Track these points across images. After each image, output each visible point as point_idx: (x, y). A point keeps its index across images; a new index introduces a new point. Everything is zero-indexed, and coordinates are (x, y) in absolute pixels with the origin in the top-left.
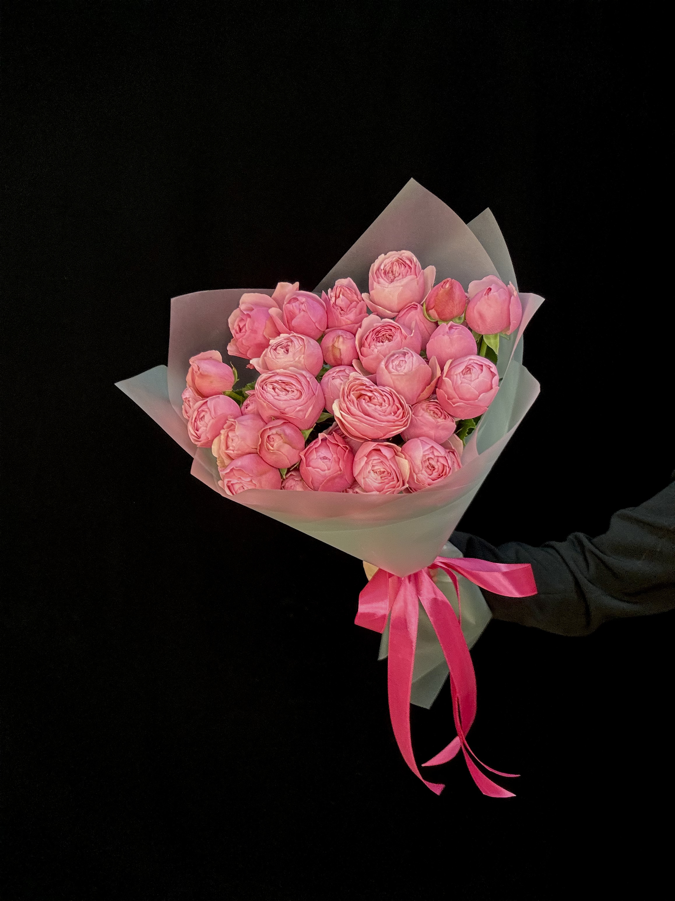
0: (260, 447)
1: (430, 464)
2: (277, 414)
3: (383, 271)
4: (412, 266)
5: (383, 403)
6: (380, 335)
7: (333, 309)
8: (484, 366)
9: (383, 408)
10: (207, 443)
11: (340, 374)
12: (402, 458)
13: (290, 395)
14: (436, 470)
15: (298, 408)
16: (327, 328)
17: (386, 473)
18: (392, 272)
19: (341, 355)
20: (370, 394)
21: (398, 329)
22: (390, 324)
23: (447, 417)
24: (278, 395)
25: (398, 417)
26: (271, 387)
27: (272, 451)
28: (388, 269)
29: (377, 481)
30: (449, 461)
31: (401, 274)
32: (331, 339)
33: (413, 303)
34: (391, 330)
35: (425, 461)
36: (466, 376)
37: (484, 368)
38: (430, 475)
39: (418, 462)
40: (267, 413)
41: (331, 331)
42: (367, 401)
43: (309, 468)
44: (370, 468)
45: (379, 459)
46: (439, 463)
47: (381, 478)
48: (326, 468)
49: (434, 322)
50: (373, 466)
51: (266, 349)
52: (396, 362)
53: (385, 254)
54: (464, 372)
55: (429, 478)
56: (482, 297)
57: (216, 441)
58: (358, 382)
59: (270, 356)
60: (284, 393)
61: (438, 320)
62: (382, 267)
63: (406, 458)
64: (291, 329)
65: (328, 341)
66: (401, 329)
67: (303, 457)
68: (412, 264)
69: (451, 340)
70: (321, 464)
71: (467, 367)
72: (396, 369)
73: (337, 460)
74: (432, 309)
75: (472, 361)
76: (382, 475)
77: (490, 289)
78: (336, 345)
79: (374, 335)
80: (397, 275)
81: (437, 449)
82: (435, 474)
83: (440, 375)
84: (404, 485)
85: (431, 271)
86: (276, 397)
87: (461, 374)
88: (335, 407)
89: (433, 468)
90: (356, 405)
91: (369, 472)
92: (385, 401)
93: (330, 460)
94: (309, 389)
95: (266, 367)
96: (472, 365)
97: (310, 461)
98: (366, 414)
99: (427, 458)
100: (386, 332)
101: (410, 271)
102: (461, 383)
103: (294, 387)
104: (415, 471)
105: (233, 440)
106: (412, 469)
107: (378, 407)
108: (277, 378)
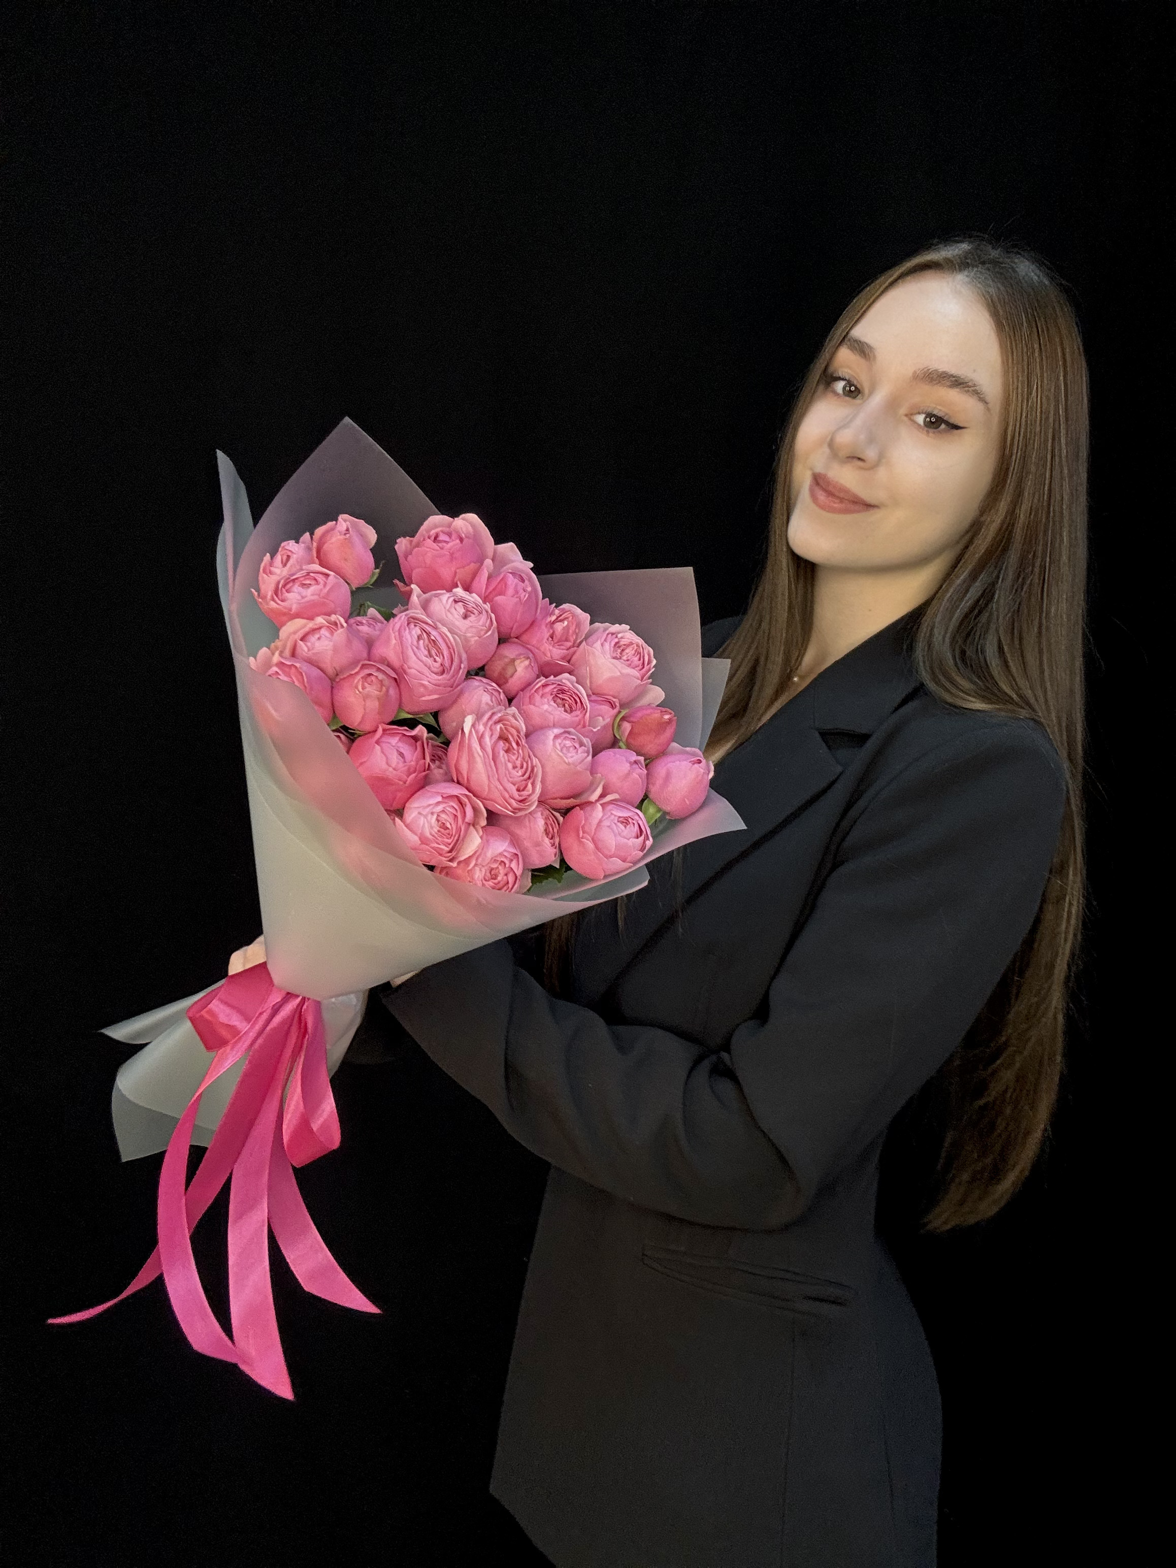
0: (348, 676)
1: (498, 867)
2: (396, 663)
3: (616, 640)
4: (646, 667)
5: (519, 767)
6: (560, 696)
7: (544, 627)
9: (514, 772)
10: (284, 614)
11: (494, 692)
12: (478, 834)
13: (429, 661)
14: (496, 881)
15: (426, 683)
16: (518, 637)
17: (447, 831)
18: (623, 650)
19: (512, 676)
20: (514, 745)
21: (585, 708)
22: (580, 695)
23: (555, 846)
24: (417, 648)
25: (518, 796)
26: (419, 632)
27: (357, 692)
28: (622, 643)
29: (431, 831)
30: (516, 886)
31: (629, 662)
32: (517, 653)
33: (614, 700)
34: (576, 703)
35: (496, 861)
36: (619, 824)
38: (486, 880)
39: (490, 854)
40: (388, 650)
41: (521, 644)
43: (377, 749)
44: (438, 809)
45: (456, 812)
46: (505, 877)
47: (439, 831)
48: (394, 767)
50: (443, 812)
51: (444, 591)
52: (568, 743)
53: (632, 631)
54: (620, 819)
55: (482, 881)
56: (685, 760)
57: (299, 622)
58: (514, 721)
59: (444, 601)
60: (426, 653)
61: (624, 740)
62: (620, 636)
63: (481, 837)
64: (486, 598)
65: (509, 651)
67: (380, 730)
68: (648, 664)
69: (629, 774)
70: (395, 759)
71: (625, 818)
73: (412, 769)
74: (629, 722)
76: (442, 830)
77: (700, 762)
78: (517, 662)
79: (556, 690)
80: (625, 658)
81: (519, 862)
82: (490, 885)
84: (451, 860)
85: (658, 693)
86: (415, 648)
88: (468, 721)
89: (494, 877)
90: (493, 741)
91: (432, 813)
92: (522, 767)
93: (405, 762)
94: (454, 676)
95: (425, 606)
96: (634, 822)
97: (383, 742)
98: (493, 759)
99: (502, 859)
100: (570, 700)
101: (641, 667)
102: (609, 827)
103: (441, 657)
104: (477, 859)
105: (319, 639)
106: (478, 854)
107: (510, 765)
108: (433, 633)
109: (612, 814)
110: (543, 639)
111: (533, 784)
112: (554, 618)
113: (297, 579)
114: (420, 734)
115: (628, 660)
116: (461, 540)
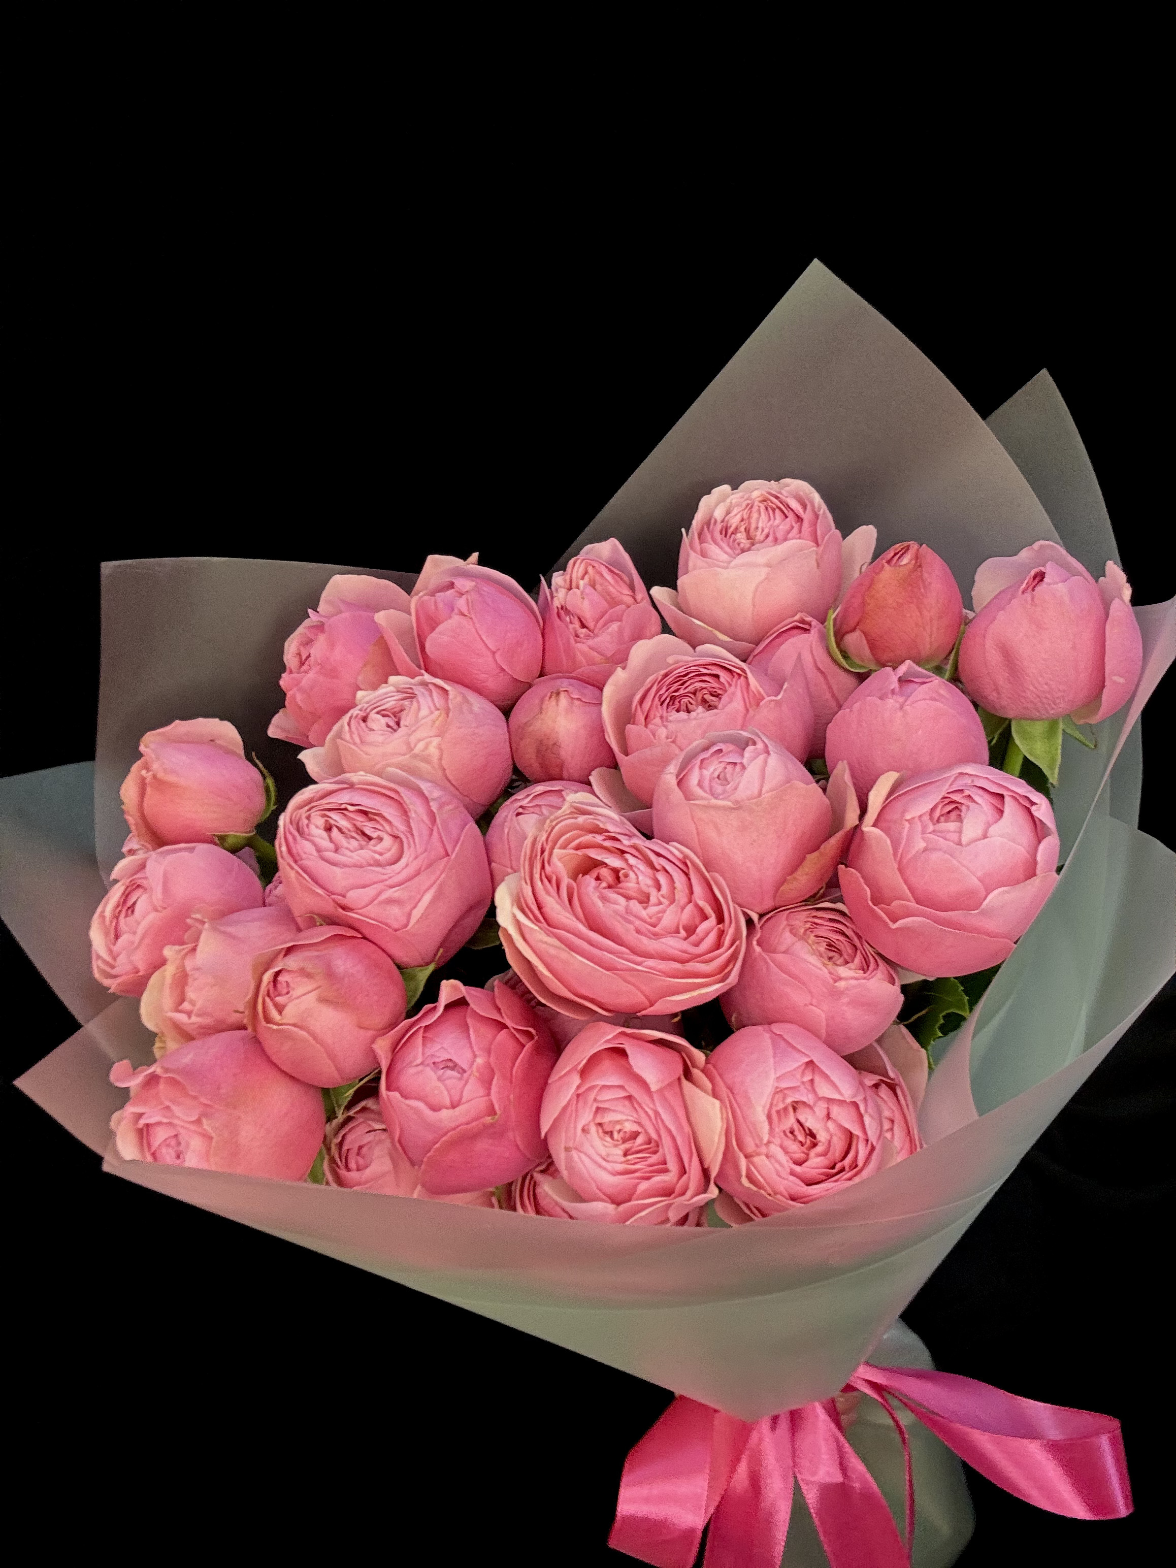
0: (250, 1009)
1: (799, 1123)
2: (328, 907)
3: (720, 527)
4: (807, 516)
5: (653, 892)
6: (681, 692)
7: (558, 622)
8: (1008, 800)
9: (653, 910)
10: (133, 984)
11: (538, 802)
12: (705, 1091)
13: (371, 850)
14: (819, 1149)
15: (388, 895)
16: (538, 674)
17: (640, 1140)
18: (746, 528)
19: (560, 747)
20: (614, 862)
21: (739, 675)
23: (873, 965)
24: (337, 850)
25: (697, 945)
26: (321, 822)
28: (734, 521)
29: (609, 1166)
30: (868, 1120)
31: (771, 538)
33: (797, 618)
34: (718, 677)
35: (780, 1113)
36: (943, 826)
37: (1009, 806)
38: (800, 1163)
39: (757, 1113)
41: (545, 682)
42: (604, 884)
43: (393, 1095)
44: (586, 1117)
46: (830, 1125)
47: (626, 1154)
48: (448, 1102)
49: (860, 674)
50: (600, 1111)
52: (714, 768)
53: (735, 487)
54: (937, 814)
55: (793, 1173)
56: (1013, 596)
57: (156, 979)
58: (582, 819)
59: (348, 736)
60: (354, 843)
61: (872, 664)
62: (719, 515)
63: (715, 1095)
64: (421, 664)
65: (530, 710)
66: (746, 678)
67: (384, 1055)
68: (805, 510)
71: (947, 800)
72: (711, 788)
74: (853, 630)
75: (968, 781)
76: (629, 1146)
77: (1040, 577)
79: (664, 689)
80: (759, 536)
81: (828, 1072)
82: (816, 1163)
83: (857, 822)
84: (702, 1187)
85: (863, 540)
86: (330, 855)
87: (926, 818)
88: (501, 896)
89: (811, 1141)
90: (568, 896)
96: (967, 793)
97: (400, 1072)
99: (789, 1100)
100: (703, 685)
101: (796, 526)
102: (926, 850)
103: (385, 824)
104: (744, 1143)
106: (736, 1133)
107: (632, 905)
108: (344, 798)
109: (910, 819)
111: (711, 898)
115: (767, 536)
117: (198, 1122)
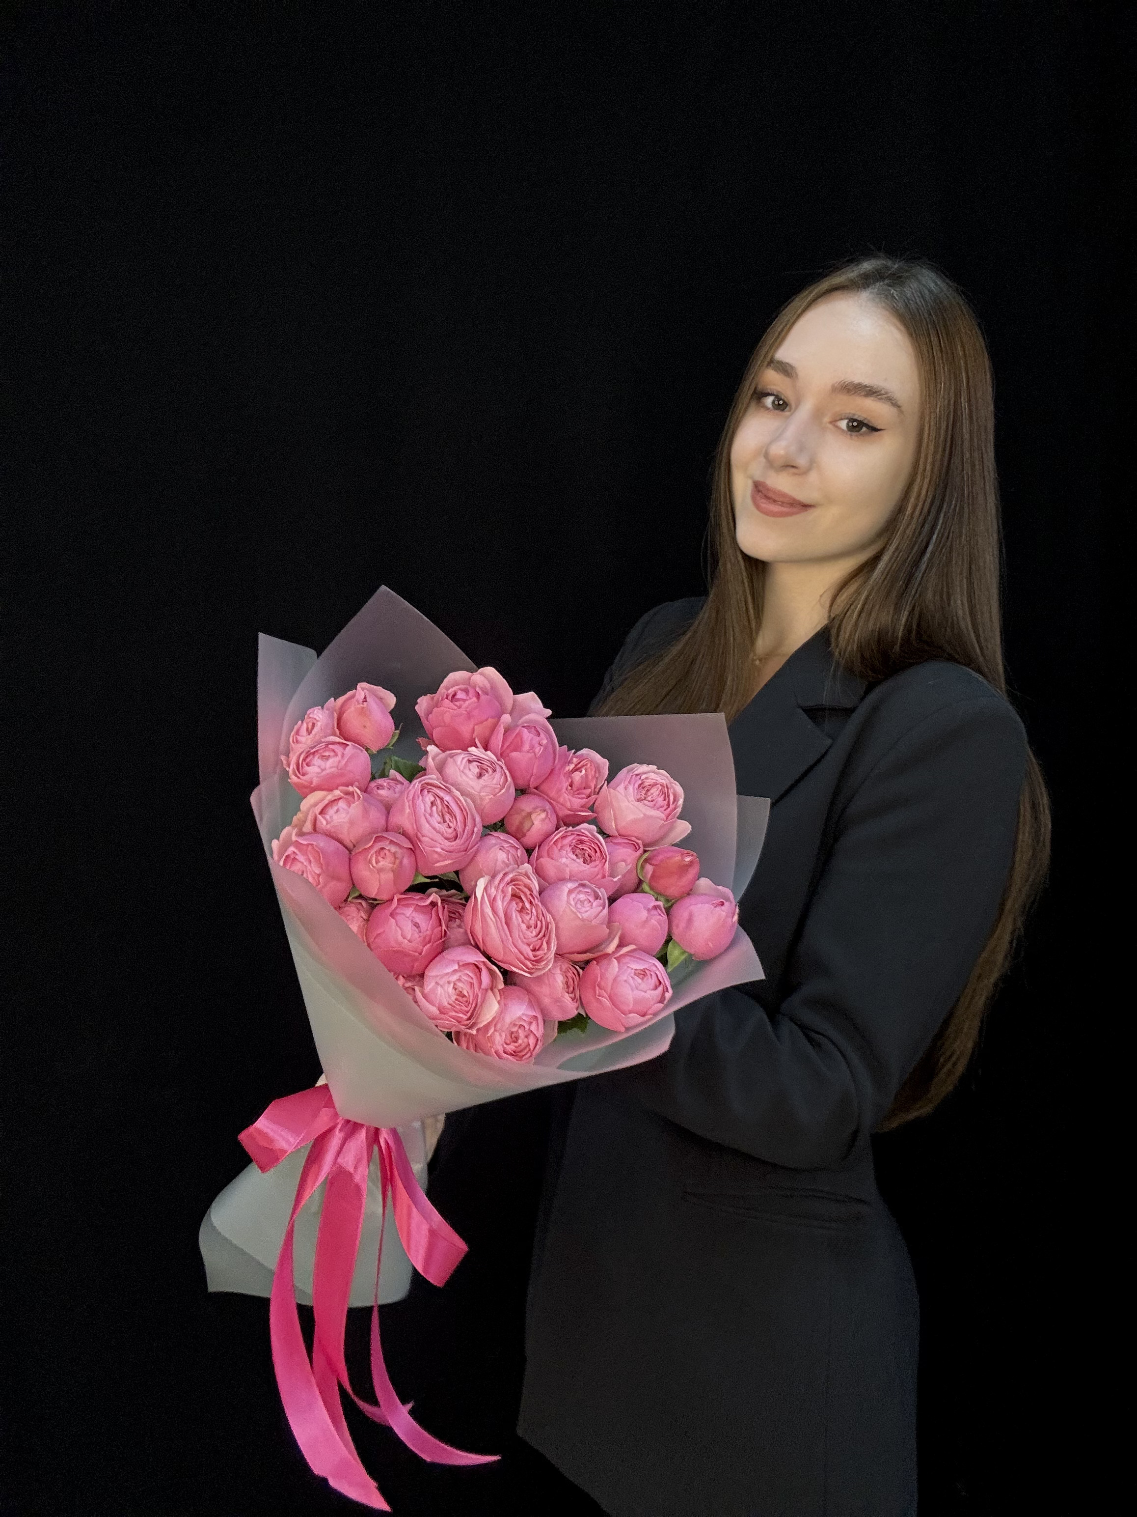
0: (363, 850)
1: (518, 1031)
2: (411, 831)
3: (640, 782)
4: (672, 806)
5: (533, 927)
6: (579, 846)
7: (562, 777)
8: (661, 986)
9: (528, 933)
10: (306, 787)
11: (509, 851)
12: (496, 998)
13: (443, 828)
14: (516, 1044)
15: (439, 850)
16: (536, 788)
17: (465, 999)
18: (648, 791)
19: (529, 830)
20: (527, 904)
21: (604, 857)
22: (599, 844)
23: (575, 1000)
24: (431, 815)
25: (534, 956)
26: (432, 799)
27: (371, 867)
28: (646, 784)
29: (448, 999)
30: (538, 1047)
31: (654, 803)
32: (532, 805)
33: (638, 842)
34: (596, 852)
35: (515, 1025)
36: (636, 978)
37: (660, 989)
38: (507, 1044)
39: (508, 1019)
40: (402, 819)
41: (539, 795)
42: (518, 909)
43: (392, 920)
44: (454, 979)
45: (472, 978)
46: (526, 1040)
47: (456, 1000)
48: (409, 938)
49: (640, 879)
50: (459, 980)
51: (460, 751)
52: (583, 898)
54: (637, 971)
55: (502, 1045)
56: (708, 902)
57: (319, 794)
58: (526, 880)
59: (459, 763)
60: (439, 819)
61: (647, 883)
62: (643, 777)
63: (499, 1002)
64: (501, 756)
65: (527, 804)
67: (396, 900)
68: (673, 803)
69: (647, 922)
70: (409, 929)
71: (644, 970)
72: (577, 903)
73: (427, 939)
74: (651, 865)
75: (652, 966)
76: (460, 999)
77: (722, 904)
78: (533, 816)
80: (649, 798)
81: (539, 1024)
82: (511, 1048)
83: (611, 952)
84: (470, 1028)
85: (683, 828)
86: (427, 815)
87: (633, 970)
88: (481, 884)
89: (516, 1040)
90: (505, 903)
91: (449, 983)
92: (536, 927)
93: (420, 932)
94: (467, 840)
95: (441, 768)
96: (652, 973)
97: (399, 914)
98: (507, 923)
99: (521, 1023)
100: (589, 851)
101: (665, 807)
102: (625, 981)
103: (455, 822)
104: (495, 1026)
105: (337, 811)
106: (496, 1020)
107: (524, 926)
108: (447, 798)
109: (628, 967)
110: (562, 789)
111: (548, 943)
112: (572, 767)
113: (317, 751)
114: (434, 901)
115: (652, 801)
116: (478, 696)
117: (319, 875)
